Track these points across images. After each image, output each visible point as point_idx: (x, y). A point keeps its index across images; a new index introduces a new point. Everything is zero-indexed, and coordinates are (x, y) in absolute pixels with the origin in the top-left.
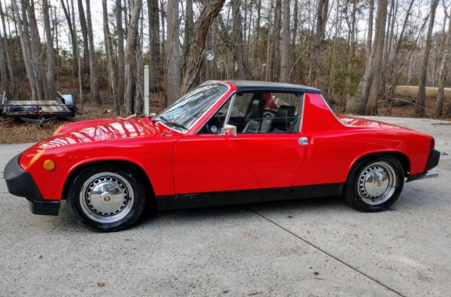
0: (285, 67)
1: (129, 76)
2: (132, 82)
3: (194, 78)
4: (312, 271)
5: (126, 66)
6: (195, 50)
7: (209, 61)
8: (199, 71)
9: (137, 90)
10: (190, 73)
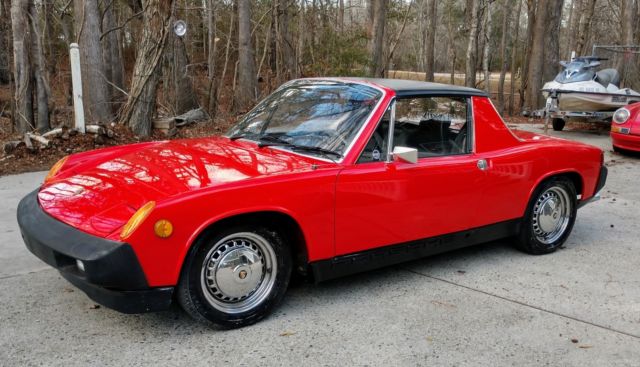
0: (245, 44)
1: (22, 61)
2: (30, 69)
3: (155, 64)
4: (565, 339)
5: (15, 43)
6: (155, 19)
7: (181, 38)
8: (163, 52)
9: (39, 86)
10: (147, 57)
